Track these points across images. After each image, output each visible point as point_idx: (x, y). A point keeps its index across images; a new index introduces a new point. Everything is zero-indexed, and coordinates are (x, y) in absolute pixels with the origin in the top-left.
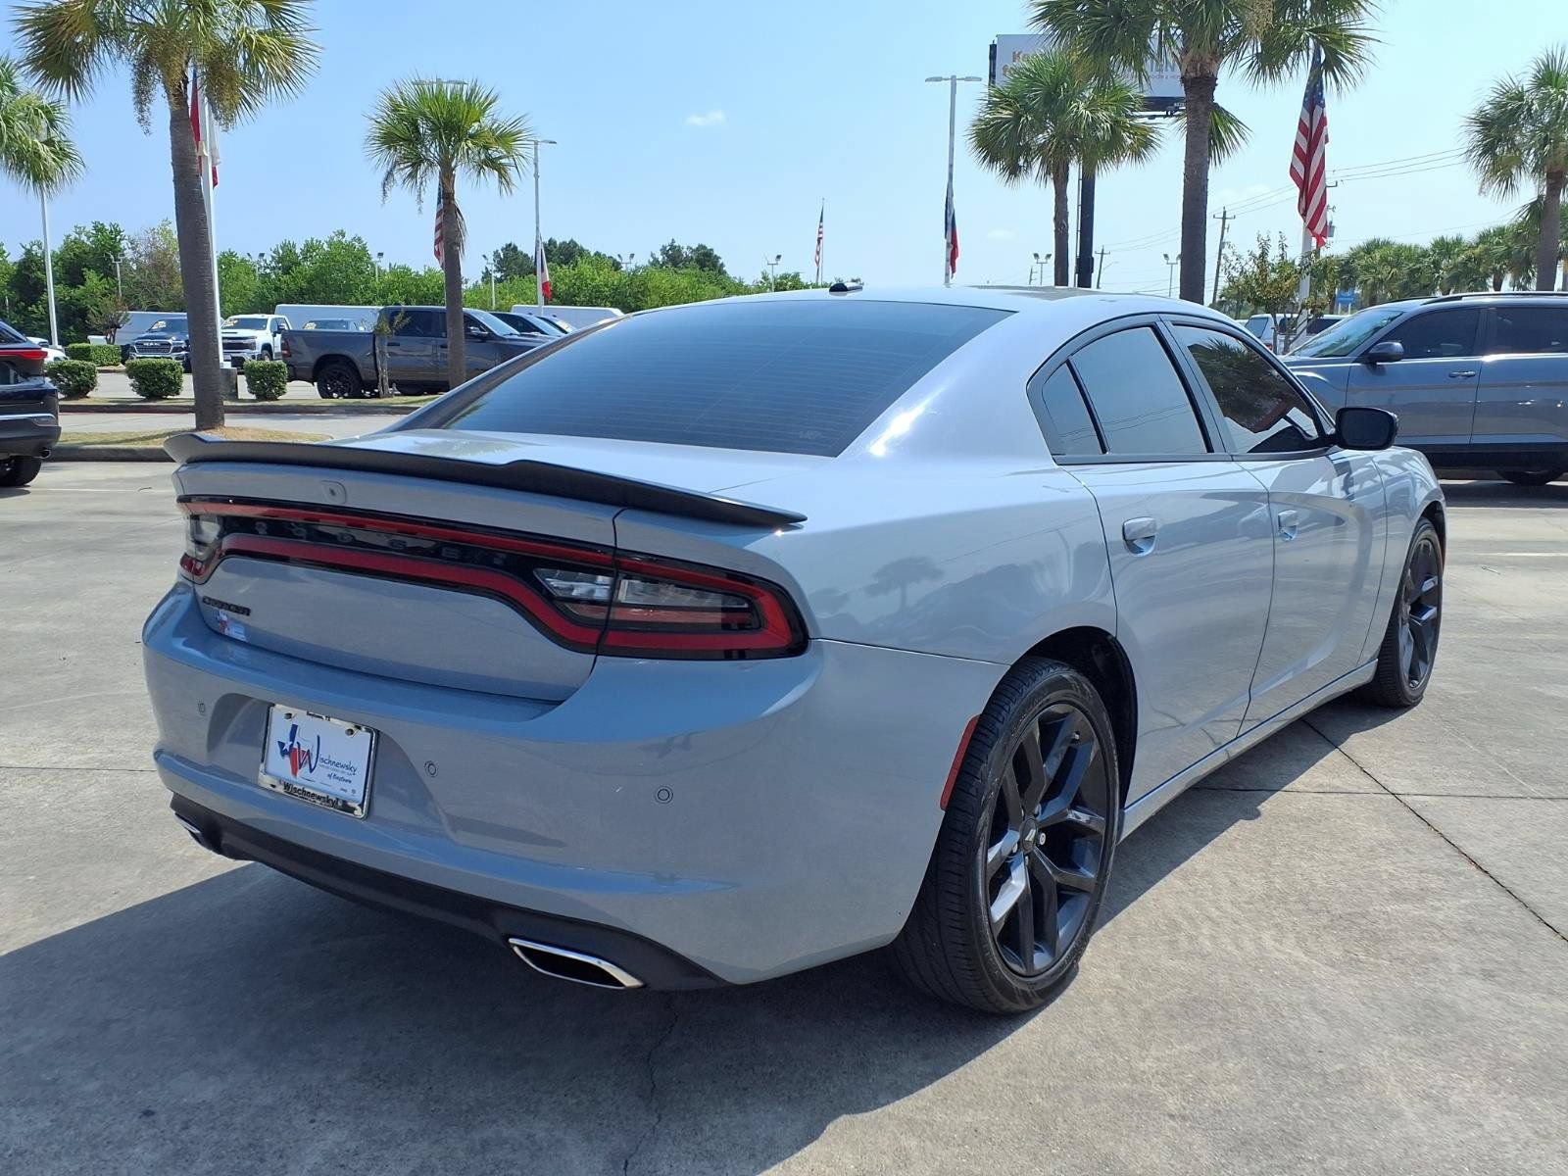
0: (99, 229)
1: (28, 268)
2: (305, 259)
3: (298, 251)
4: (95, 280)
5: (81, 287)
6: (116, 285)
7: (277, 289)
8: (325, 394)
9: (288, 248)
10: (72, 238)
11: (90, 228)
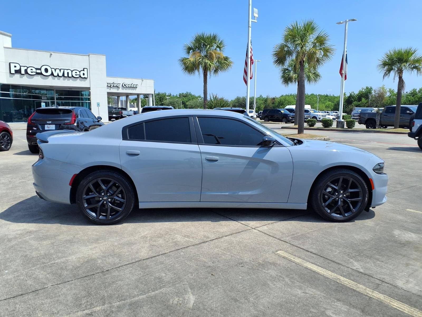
0: (367, 88)
1: (350, 98)
2: (419, 93)
3: (417, 91)
4: (364, 100)
5: (361, 102)
6: (369, 101)
7: (409, 101)
8: (367, 127)
9: (414, 90)
10: (361, 90)
11: (365, 88)
